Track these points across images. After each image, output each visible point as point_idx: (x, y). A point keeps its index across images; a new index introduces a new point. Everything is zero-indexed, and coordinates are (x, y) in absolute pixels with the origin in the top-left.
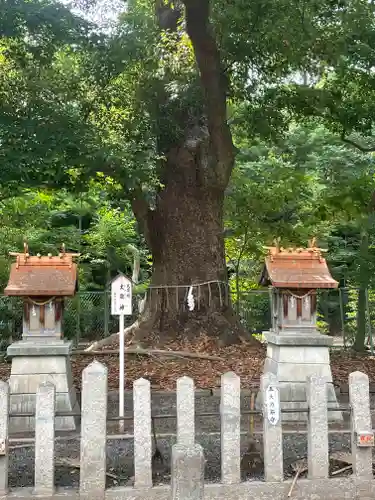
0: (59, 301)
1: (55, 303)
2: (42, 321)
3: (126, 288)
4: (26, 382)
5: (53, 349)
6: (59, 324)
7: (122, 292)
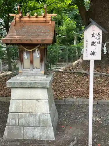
0: (43, 48)
1: (39, 49)
2: (32, 62)
3: (97, 37)
4: (21, 105)
5: (38, 83)
6: (43, 64)
7: (94, 39)
